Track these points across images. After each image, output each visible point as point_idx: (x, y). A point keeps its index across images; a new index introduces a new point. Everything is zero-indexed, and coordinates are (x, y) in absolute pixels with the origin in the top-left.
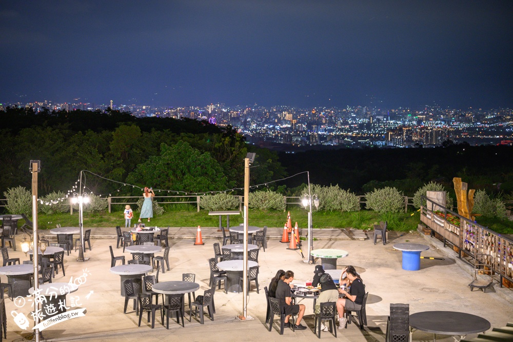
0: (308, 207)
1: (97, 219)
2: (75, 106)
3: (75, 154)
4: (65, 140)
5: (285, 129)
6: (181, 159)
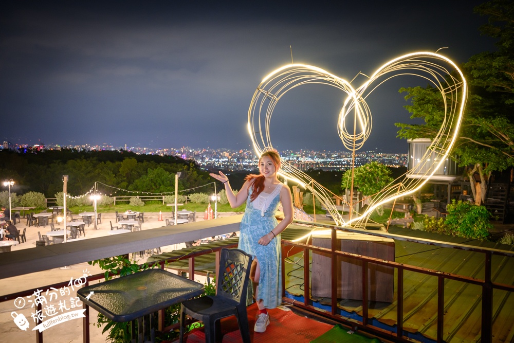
0: (215, 201)
1: (108, 208)
2: (104, 148)
3: (99, 174)
4: (94, 167)
5: (224, 162)
6: (159, 177)
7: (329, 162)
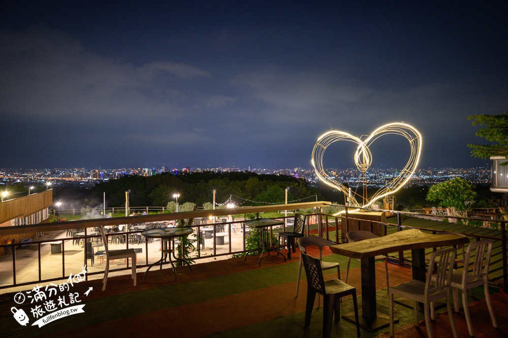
4: (227, 184)
7: (435, 178)
